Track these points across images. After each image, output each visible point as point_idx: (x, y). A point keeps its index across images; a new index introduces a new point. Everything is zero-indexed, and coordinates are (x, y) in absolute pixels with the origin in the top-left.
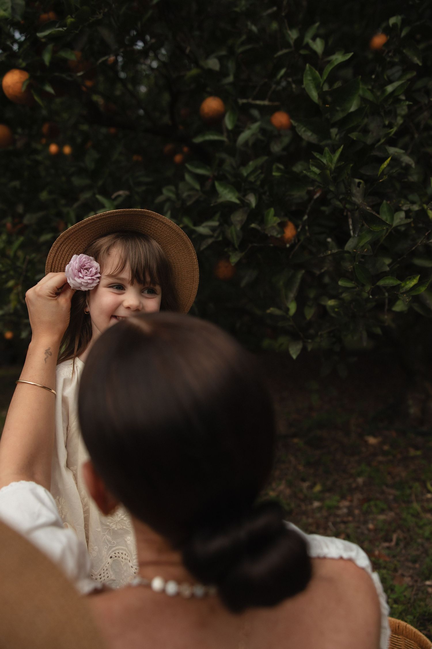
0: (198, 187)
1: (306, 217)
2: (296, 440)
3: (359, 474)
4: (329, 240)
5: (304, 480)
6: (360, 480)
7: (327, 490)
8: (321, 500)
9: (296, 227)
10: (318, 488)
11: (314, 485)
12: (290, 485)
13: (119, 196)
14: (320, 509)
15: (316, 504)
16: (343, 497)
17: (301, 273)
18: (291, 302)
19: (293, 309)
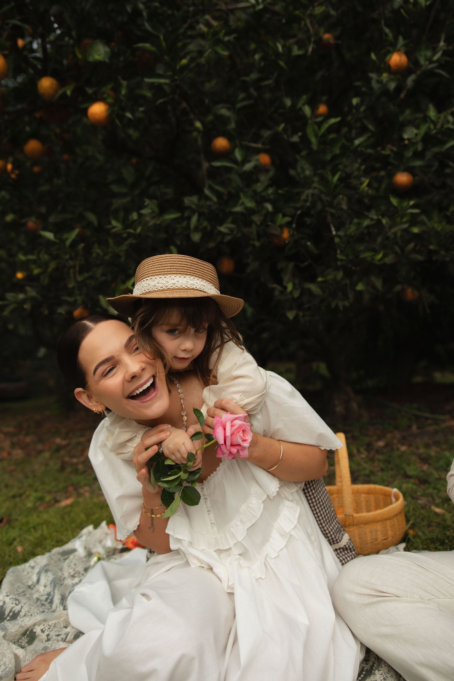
1: (294, 225)
4: (309, 243)
17: (291, 265)
18: (288, 282)
19: (290, 287)
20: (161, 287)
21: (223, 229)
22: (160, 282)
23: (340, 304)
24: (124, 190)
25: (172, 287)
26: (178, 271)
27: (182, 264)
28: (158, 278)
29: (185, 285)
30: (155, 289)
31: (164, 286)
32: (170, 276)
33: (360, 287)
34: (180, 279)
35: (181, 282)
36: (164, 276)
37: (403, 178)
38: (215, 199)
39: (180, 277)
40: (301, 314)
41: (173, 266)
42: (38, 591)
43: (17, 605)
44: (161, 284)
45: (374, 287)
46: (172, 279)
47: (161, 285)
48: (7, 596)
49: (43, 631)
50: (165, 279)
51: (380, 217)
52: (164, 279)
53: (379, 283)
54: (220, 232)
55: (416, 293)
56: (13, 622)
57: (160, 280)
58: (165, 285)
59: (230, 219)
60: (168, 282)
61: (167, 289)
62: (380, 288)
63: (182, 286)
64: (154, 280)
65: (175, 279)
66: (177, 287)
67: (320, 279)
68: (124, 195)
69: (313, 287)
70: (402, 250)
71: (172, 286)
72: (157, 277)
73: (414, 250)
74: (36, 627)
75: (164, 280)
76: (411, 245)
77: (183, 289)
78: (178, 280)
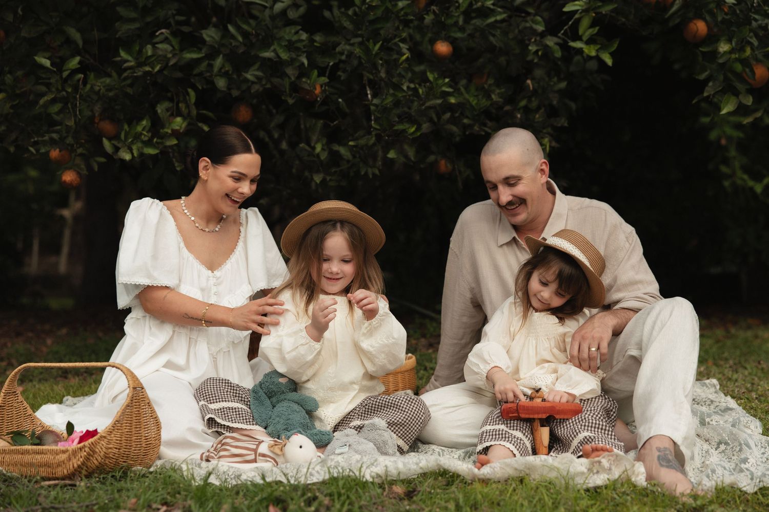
17: (320, 123)
18: (316, 143)
19: (319, 148)
21: (249, 76)
23: (370, 171)
24: (133, 15)
33: (392, 155)
37: (443, 48)
38: (240, 39)
40: (328, 178)
45: (406, 157)
51: (417, 86)
53: (411, 153)
54: (247, 80)
55: (450, 167)
59: (256, 66)
62: (412, 158)
67: (351, 143)
68: (133, 20)
69: (342, 150)
70: (439, 118)
73: (449, 121)
76: (448, 115)
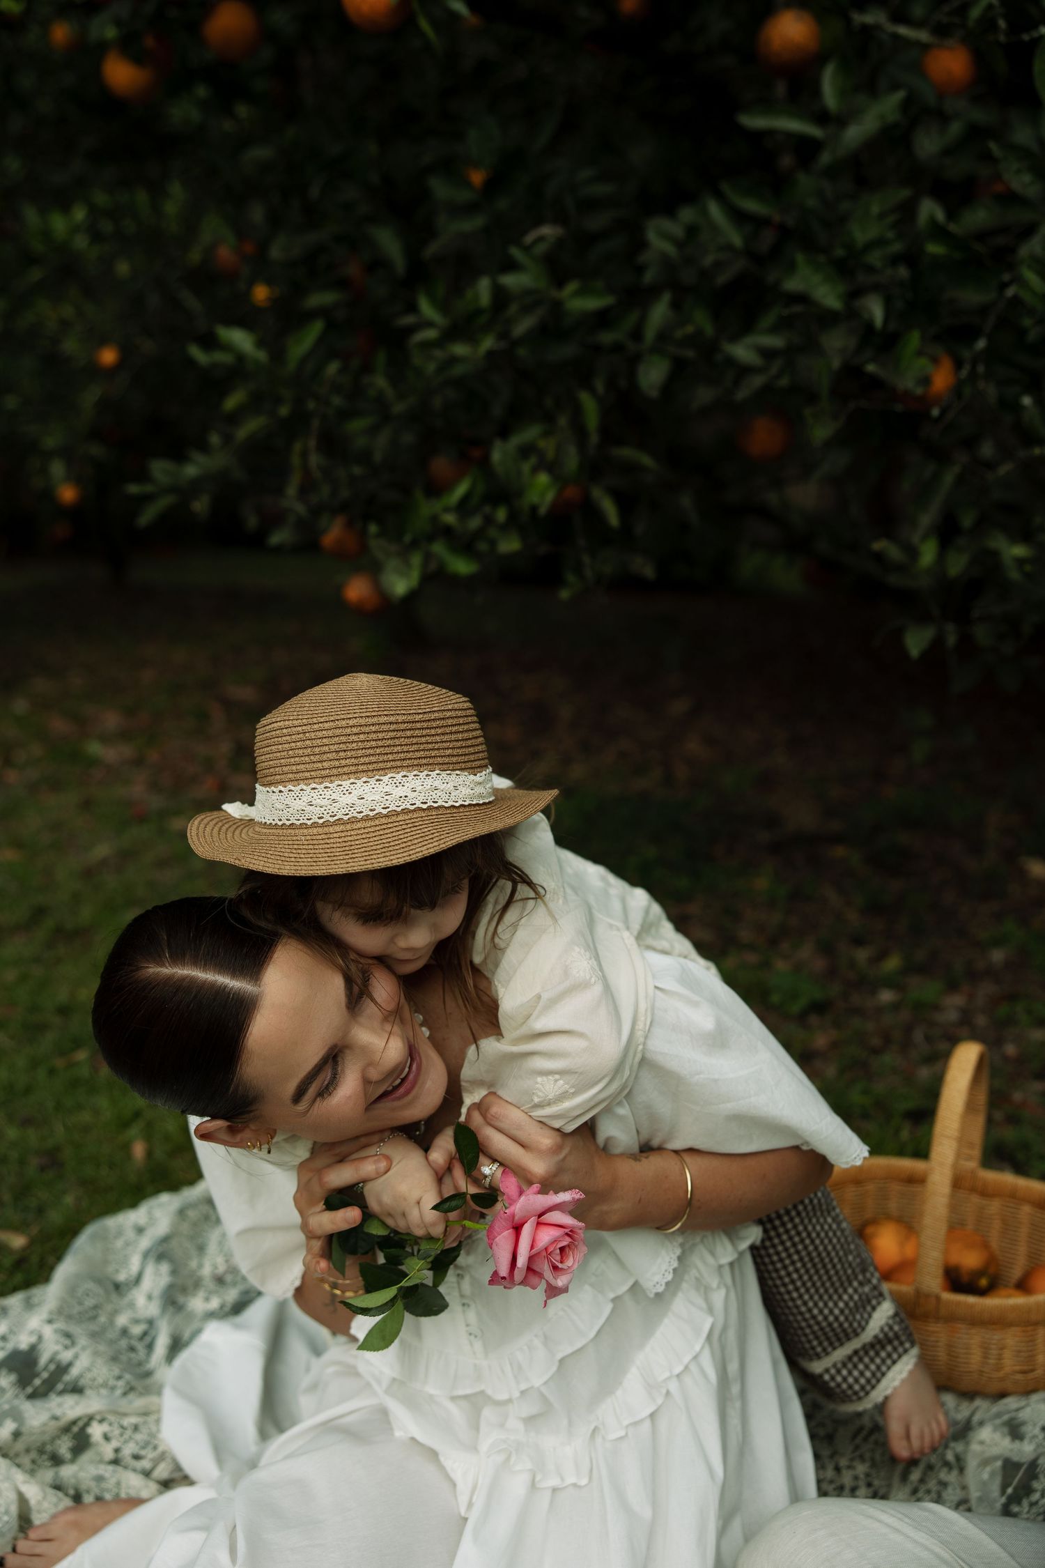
0: (737, 240)
1: (981, 344)
2: (840, 851)
3: (998, 942)
4: (1027, 401)
5: (858, 941)
6: (997, 956)
7: (911, 968)
8: (898, 987)
9: (958, 364)
10: (892, 963)
11: (882, 956)
12: (827, 949)
13: (541, 239)
14: (896, 1007)
15: (886, 996)
16: (952, 987)
17: (953, 473)
18: (925, 538)
19: (928, 553)
20: (318, 815)
21: (739, 352)
22: (314, 802)
24: (466, 195)
25: (348, 817)
26: (358, 765)
27: (368, 741)
28: (308, 791)
29: (383, 806)
30: (304, 822)
31: (325, 813)
32: (340, 783)
34: (367, 788)
35: (370, 799)
36: (322, 786)
39: (365, 782)
41: (345, 751)
42: (132, 1305)
43: (66, 1347)
44: (319, 808)
46: (345, 792)
47: (318, 811)
48: (50, 1322)
49: (107, 1438)
50: (328, 793)
52: (323, 793)
56: (39, 1403)
57: (314, 795)
58: (328, 811)
60: (334, 801)
61: (334, 822)
63: (374, 810)
64: (297, 794)
65: (354, 792)
66: (362, 814)
68: (469, 210)
71: (347, 812)
72: (305, 787)
74: (95, 1424)
75: (323, 796)
77: (377, 816)
78: (360, 792)
